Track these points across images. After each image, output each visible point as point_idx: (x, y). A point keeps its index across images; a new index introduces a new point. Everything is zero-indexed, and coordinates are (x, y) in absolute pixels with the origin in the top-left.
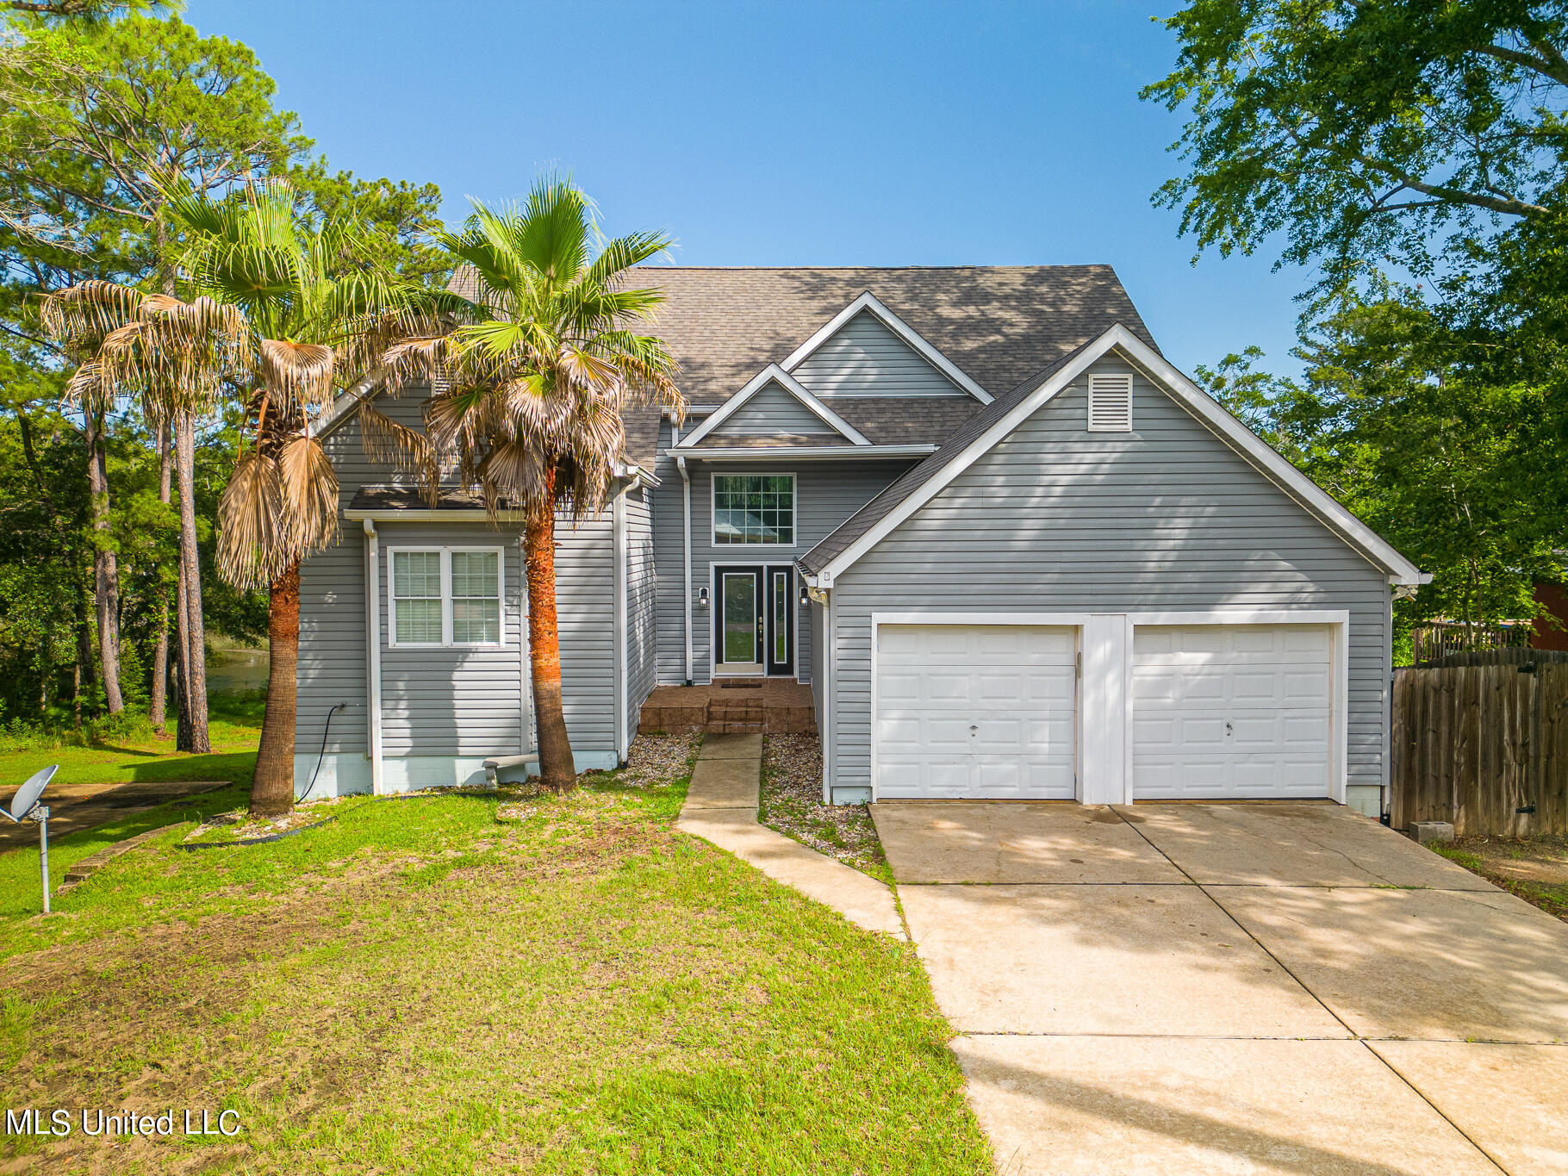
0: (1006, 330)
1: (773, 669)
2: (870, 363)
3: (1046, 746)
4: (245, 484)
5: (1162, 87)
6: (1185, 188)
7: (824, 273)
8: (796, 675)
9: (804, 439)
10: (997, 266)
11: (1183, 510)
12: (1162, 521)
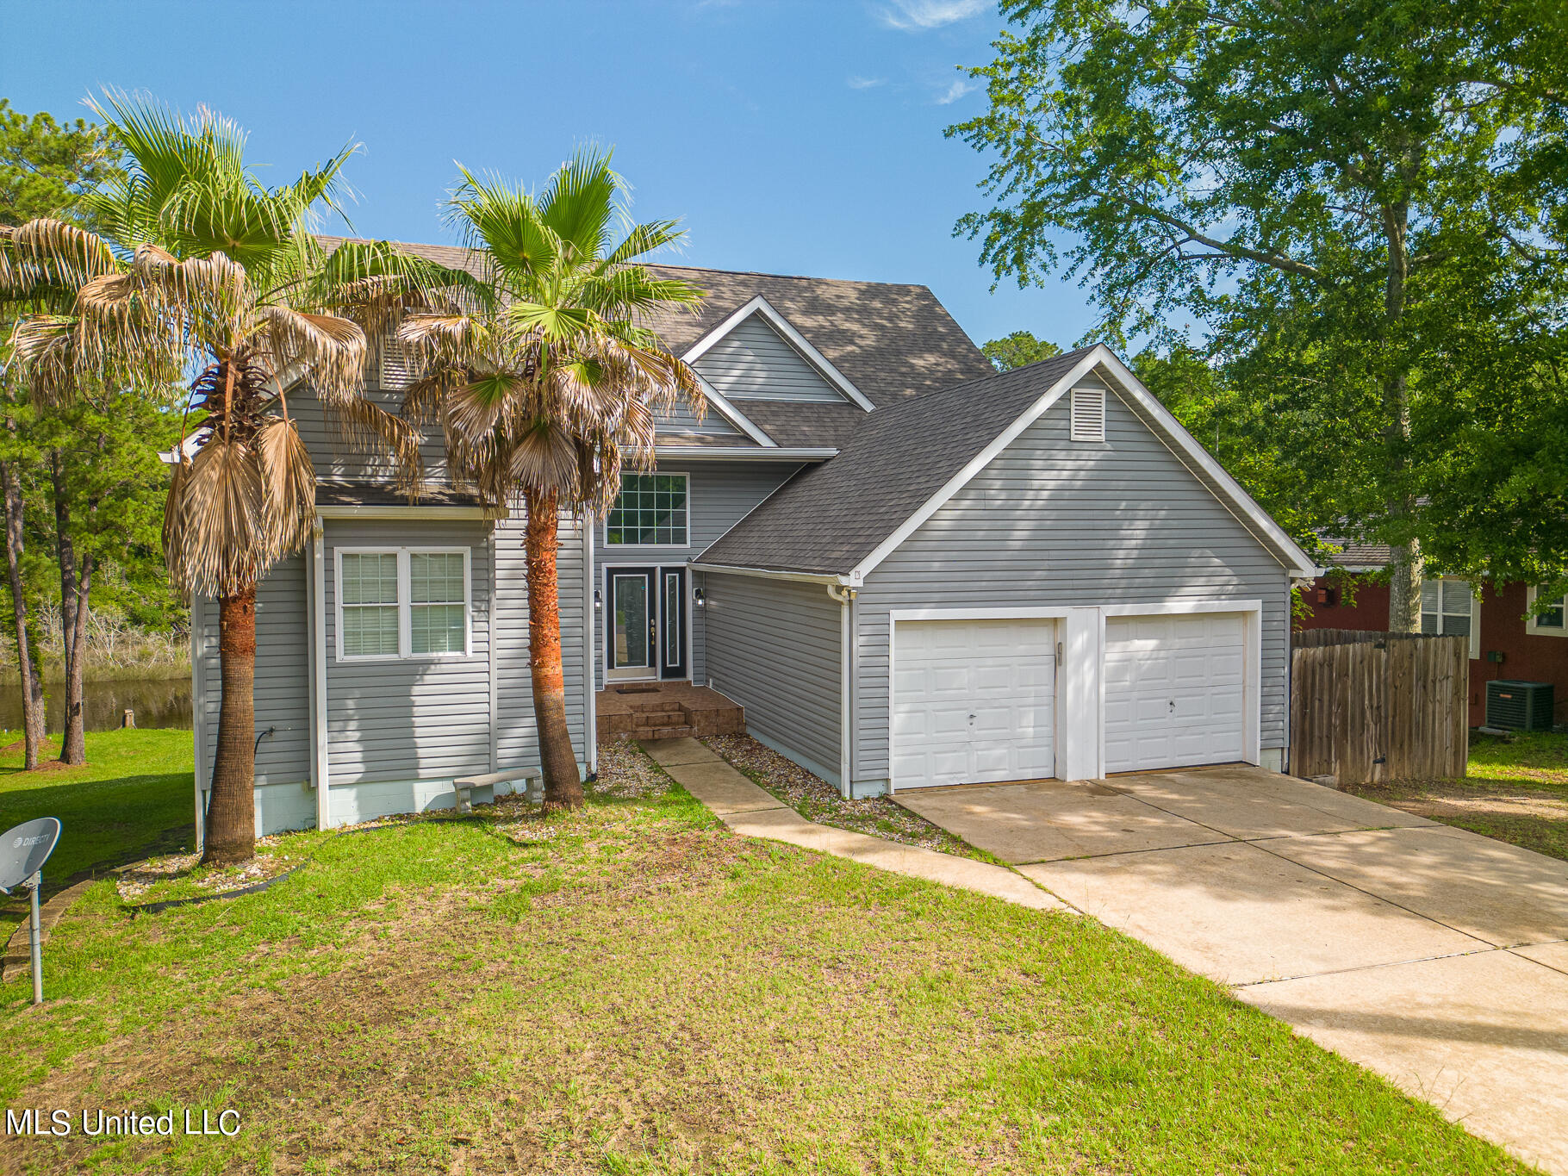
0: (858, 341)
1: (667, 673)
2: (759, 366)
3: (1031, 730)
4: (212, 473)
5: (969, 128)
6: (982, 223)
7: (670, 271)
8: (690, 676)
9: (710, 439)
10: (829, 279)
11: (1141, 513)
12: (1127, 522)
